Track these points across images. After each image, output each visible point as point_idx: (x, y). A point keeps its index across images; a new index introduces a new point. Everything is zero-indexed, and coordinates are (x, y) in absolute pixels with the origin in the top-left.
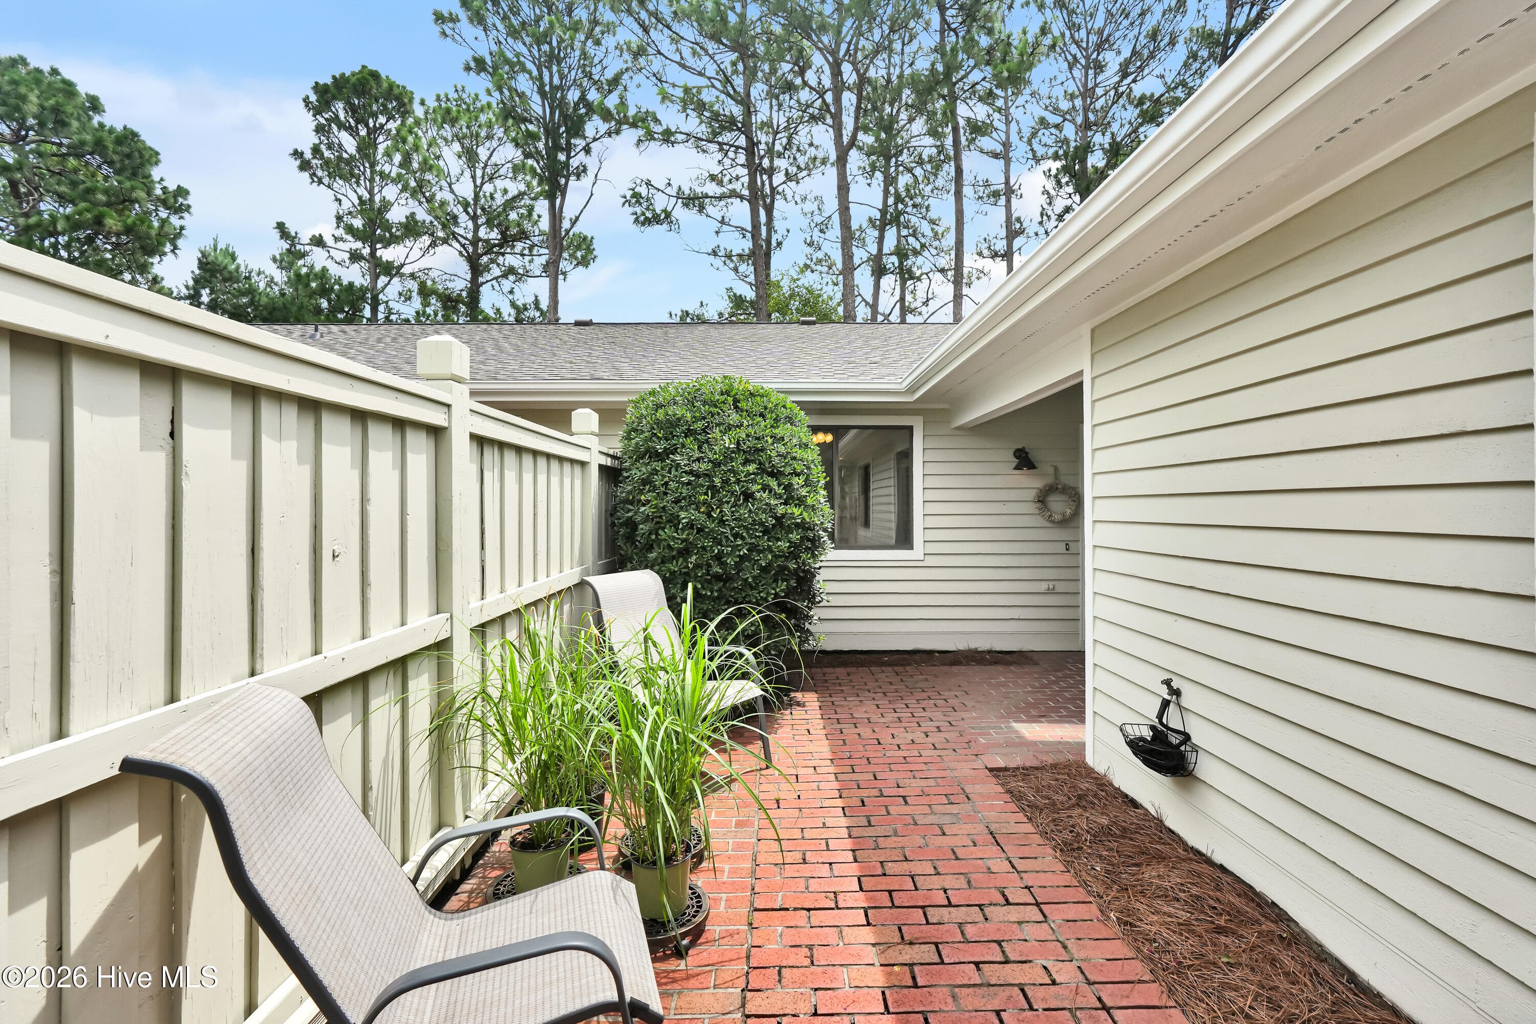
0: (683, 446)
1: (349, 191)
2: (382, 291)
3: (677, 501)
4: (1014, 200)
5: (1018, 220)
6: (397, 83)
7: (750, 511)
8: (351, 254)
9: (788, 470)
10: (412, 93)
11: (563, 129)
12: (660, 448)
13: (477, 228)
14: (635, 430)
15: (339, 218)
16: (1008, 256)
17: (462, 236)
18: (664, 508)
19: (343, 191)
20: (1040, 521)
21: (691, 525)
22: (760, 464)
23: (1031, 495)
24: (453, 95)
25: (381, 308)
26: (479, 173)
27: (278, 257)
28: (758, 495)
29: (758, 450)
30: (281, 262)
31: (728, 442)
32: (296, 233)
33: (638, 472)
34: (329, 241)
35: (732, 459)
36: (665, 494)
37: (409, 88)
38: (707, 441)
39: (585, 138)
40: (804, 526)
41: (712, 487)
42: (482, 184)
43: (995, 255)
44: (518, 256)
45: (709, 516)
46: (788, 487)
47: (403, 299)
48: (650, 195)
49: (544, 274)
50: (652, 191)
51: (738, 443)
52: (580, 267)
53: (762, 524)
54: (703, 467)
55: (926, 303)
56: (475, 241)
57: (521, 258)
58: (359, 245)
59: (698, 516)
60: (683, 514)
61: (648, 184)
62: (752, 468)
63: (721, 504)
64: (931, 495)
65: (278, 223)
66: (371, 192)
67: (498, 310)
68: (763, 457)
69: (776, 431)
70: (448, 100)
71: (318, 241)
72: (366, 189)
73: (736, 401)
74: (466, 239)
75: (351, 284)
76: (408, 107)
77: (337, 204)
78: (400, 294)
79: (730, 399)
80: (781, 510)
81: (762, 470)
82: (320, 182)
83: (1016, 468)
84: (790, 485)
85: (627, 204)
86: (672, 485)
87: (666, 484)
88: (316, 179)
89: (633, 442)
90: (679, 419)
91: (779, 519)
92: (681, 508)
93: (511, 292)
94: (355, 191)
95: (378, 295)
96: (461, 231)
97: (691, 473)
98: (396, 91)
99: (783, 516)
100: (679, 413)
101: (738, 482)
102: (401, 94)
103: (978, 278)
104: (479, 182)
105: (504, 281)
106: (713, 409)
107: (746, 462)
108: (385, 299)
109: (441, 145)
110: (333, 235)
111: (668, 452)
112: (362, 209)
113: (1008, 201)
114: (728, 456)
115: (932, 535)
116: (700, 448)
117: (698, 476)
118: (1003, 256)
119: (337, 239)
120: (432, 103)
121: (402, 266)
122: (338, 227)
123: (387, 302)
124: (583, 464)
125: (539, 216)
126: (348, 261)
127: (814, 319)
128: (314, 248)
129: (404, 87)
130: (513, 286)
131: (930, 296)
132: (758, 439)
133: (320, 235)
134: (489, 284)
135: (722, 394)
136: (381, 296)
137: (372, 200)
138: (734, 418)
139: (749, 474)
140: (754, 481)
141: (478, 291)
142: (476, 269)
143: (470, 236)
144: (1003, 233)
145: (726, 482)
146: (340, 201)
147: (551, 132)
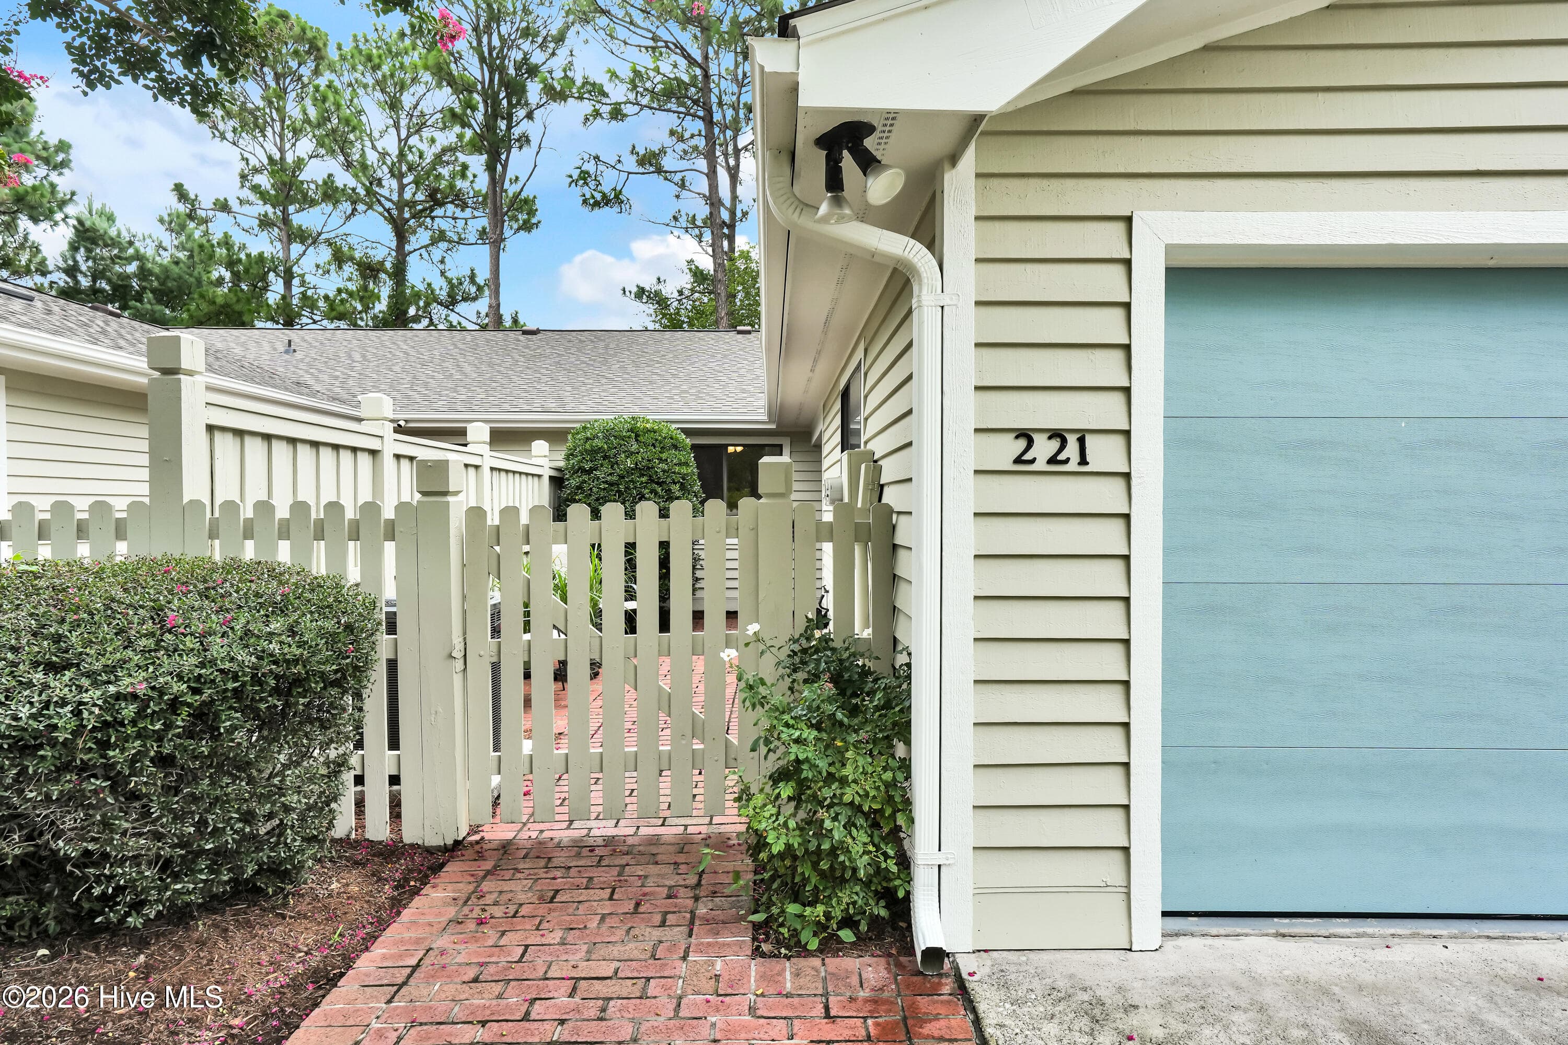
0: (602, 465)
1: (258, 147)
2: (297, 262)
3: (597, 499)
6: (309, 24)
8: (260, 221)
9: (669, 480)
10: (327, 35)
11: (502, 95)
12: (587, 467)
13: (402, 188)
14: (572, 455)
15: (243, 177)
17: (387, 199)
19: (250, 148)
22: (650, 476)
24: (372, 36)
25: (296, 282)
26: (403, 122)
27: (166, 218)
28: (648, 496)
29: (648, 468)
30: (171, 223)
31: (629, 463)
32: (196, 196)
33: (574, 482)
34: (234, 204)
35: (632, 474)
36: (590, 495)
37: (323, 30)
38: (617, 463)
39: (527, 104)
41: (619, 491)
42: (408, 137)
44: (450, 220)
47: (320, 271)
48: (599, 173)
49: (480, 242)
50: (601, 168)
51: (636, 464)
52: (522, 232)
54: (615, 478)
56: (401, 204)
57: (453, 222)
58: (269, 209)
61: (597, 158)
62: (644, 479)
65: (176, 185)
66: (282, 151)
67: (429, 285)
68: (652, 472)
69: (663, 455)
70: (367, 41)
71: (223, 206)
72: (276, 145)
73: (637, 436)
74: (390, 200)
75: (261, 255)
76: (323, 53)
77: (244, 163)
78: (318, 266)
79: (633, 435)
81: (651, 480)
82: (223, 137)
84: (670, 490)
85: (573, 184)
86: (595, 490)
87: (591, 489)
88: (217, 134)
89: (571, 462)
90: (600, 449)
93: (442, 261)
94: (262, 146)
95: (292, 267)
96: (387, 194)
97: (606, 482)
98: (309, 34)
100: (600, 445)
101: (635, 488)
102: (315, 38)
104: (404, 134)
105: (432, 249)
106: (622, 442)
107: (642, 475)
108: (300, 272)
109: (360, 93)
110: (238, 198)
111: (592, 469)
112: (273, 171)
114: (630, 472)
116: (612, 467)
117: (610, 485)
119: (241, 202)
120: (348, 47)
121: (319, 234)
122: (243, 186)
123: (302, 276)
124: (539, 476)
125: (475, 176)
126: (257, 228)
128: (219, 214)
129: (318, 30)
130: (445, 255)
132: (649, 460)
133: (225, 199)
134: (418, 253)
135: (629, 431)
136: (295, 269)
137: (283, 158)
138: (635, 447)
139: (642, 483)
140: (645, 487)
141: (405, 261)
142: (401, 235)
143: (395, 197)
145: (627, 488)
146: (247, 160)
147: (491, 98)
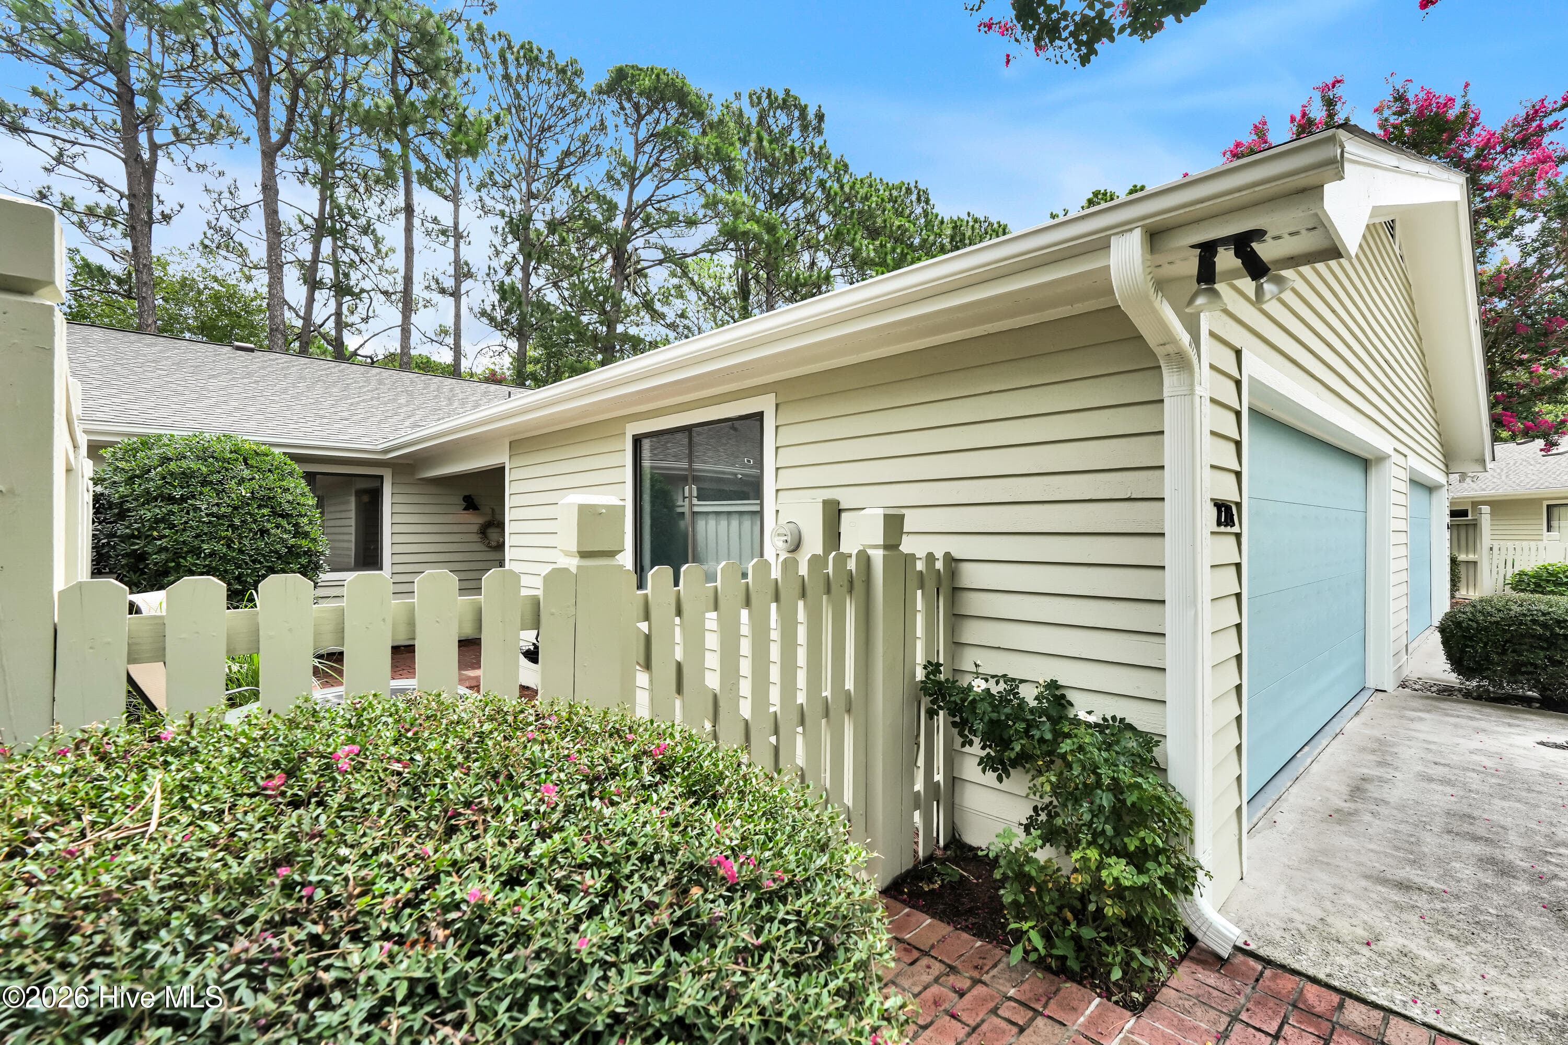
0: (201, 493)
3: (198, 536)
4: (462, 245)
5: (467, 264)
7: (266, 544)
12: (177, 494)
16: (456, 294)
18: (184, 542)
20: (482, 547)
21: (212, 554)
22: (272, 508)
23: (475, 528)
28: (273, 531)
29: (269, 498)
31: (244, 491)
35: (248, 505)
36: (184, 530)
38: (223, 490)
40: (308, 553)
41: (232, 526)
43: (443, 291)
45: (229, 547)
46: (296, 525)
51: (252, 493)
53: (276, 552)
54: (223, 510)
55: (366, 320)
59: (220, 547)
60: (205, 546)
62: (265, 511)
63: (240, 537)
64: (398, 528)
68: (274, 503)
69: (284, 483)
73: (245, 459)
79: (240, 457)
80: (292, 542)
81: (274, 513)
83: (465, 509)
84: (297, 523)
86: (192, 524)
87: (185, 523)
90: (194, 472)
91: (290, 549)
92: (203, 541)
97: (210, 515)
99: (293, 546)
100: (193, 467)
101: (255, 521)
103: (425, 306)
106: (227, 466)
107: (259, 507)
111: (183, 499)
113: (457, 245)
114: (245, 502)
115: (398, 559)
116: (217, 495)
117: (218, 517)
118: (451, 295)
127: (252, 346)
131: (371, 314)
132: (269, 489)
135: (231, 452)
138: (246, 473)
139: (263, 516)
140: (268, 521)
144: (451, 270)
145: (244, 522)
